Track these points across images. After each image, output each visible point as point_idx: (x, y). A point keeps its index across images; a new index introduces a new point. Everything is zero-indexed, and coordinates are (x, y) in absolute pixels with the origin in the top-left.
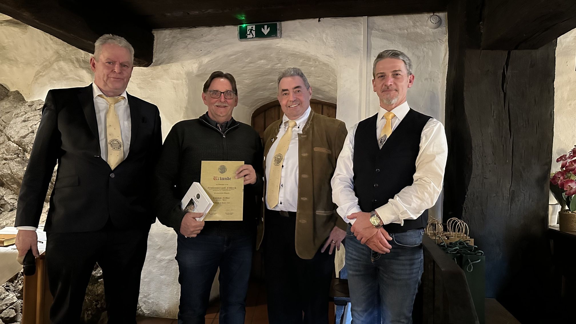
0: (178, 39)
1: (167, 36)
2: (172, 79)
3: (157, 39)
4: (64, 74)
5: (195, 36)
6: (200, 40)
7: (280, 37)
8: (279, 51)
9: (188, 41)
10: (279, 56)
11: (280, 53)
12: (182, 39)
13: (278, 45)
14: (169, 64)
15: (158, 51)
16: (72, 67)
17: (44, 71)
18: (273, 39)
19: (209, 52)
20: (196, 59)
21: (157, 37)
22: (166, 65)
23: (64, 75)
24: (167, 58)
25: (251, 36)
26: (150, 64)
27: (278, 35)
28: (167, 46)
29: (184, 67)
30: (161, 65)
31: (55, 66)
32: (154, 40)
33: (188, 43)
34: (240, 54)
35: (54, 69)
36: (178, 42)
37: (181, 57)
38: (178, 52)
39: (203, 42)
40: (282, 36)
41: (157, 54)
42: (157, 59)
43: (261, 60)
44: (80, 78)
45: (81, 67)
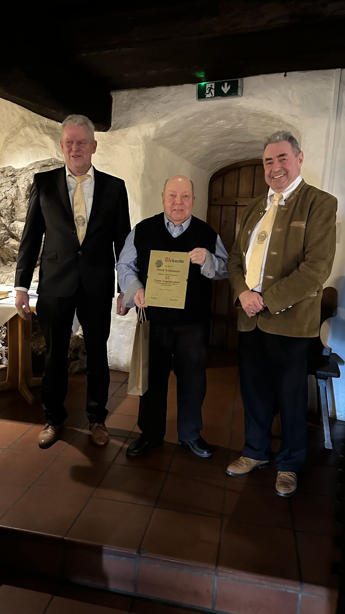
0: (135, 100)
1: (125, 98)
2: (130, 145)
3: (115, 101)
4: (30, 140)
5: (152, 97)
6: (157, 102)
7: (241, 95)
8: (240, 110)
9: (146, 103)
10: (240, 116)
11: (240, 112)
12: (139, 101)
13: (239, 105)
14: (127, 128)
15: (116, 115)
16: (37, 133)
17: (12, 137)
18: (234, 98)
19: (166, 115)
20: (153, 123)
21: (115, 99)
22: (124, 129)
23: (31, 142)
24: (125, 122)
25: (210, 95)
26: (108, 128)
27: (239, 93)
28: (125, 108)
29: (141, 131)
30: (119, 130)
31: (22, 132)
32: (112, 102)
33: (145, 105)
34: (199, 115)
35: (21, 135)
36: (136, 104)
37: (138, 120)
38: (136, 115)
39: (160, 104)
40: (244, 94)
41: (116, 118)
42: (115, 123)
43: (221, 120)
44: (44, 144)
45: (45, 133)
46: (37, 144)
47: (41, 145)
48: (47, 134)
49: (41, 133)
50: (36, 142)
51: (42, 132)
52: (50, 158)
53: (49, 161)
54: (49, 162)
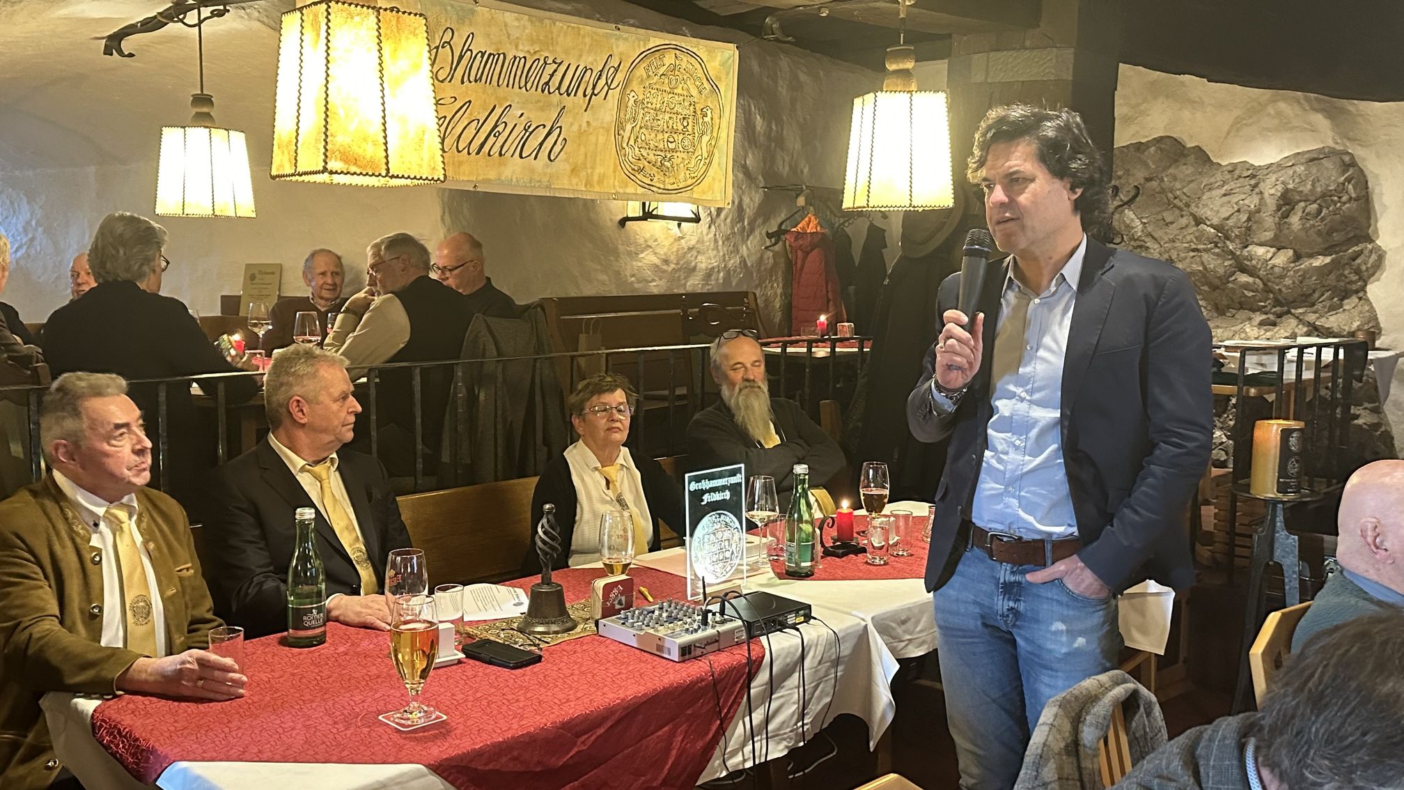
4: (1285, 121)
16: (1298, 110)
17: (1251, 117)
23: (1286, 123)
31: (1271, 110)
35: (1269, 115)
44: (1312, 126)
45: (1313, 109)
46: (1297, 127)
47: (1306, 129)
48: (1317, 111)
49: (1305, 110)
50: (1297, 124)
51: (1307, 108)
52: (1321, 146)
53: (1320, 150)
54: (1320, 153)
